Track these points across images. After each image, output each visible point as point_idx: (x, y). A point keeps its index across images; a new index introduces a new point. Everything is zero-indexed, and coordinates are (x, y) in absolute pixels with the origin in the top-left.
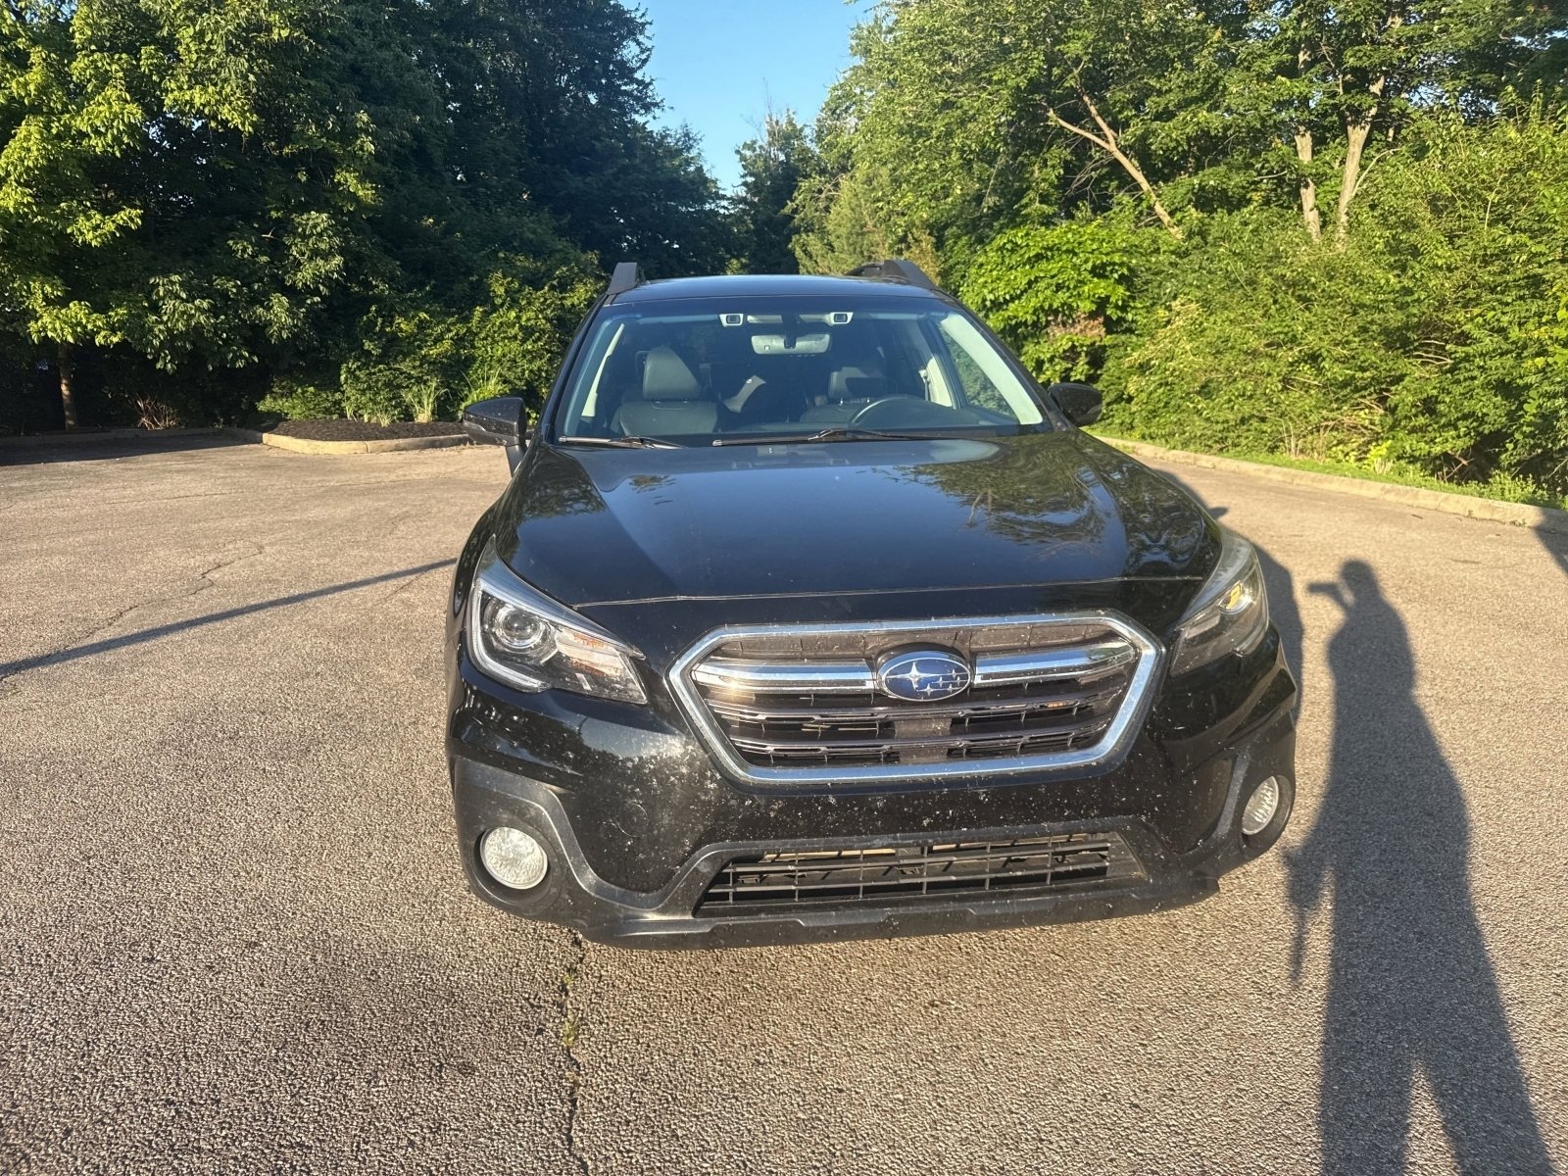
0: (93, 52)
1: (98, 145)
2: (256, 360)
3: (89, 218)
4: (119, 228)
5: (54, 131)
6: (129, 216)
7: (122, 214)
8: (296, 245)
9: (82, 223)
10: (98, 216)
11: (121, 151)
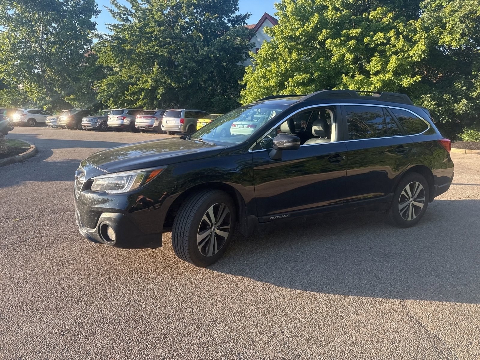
0: (421, 32)
1: (415, 58)
2: (450, 120)
3: (406, 80)
4: (415, 81)
5: (405, 56)
6: (418, 78)
7: (416, 77)
8: (477, 83)
9: (405, 80)
10: (409, 79)
11: (421, 59)
